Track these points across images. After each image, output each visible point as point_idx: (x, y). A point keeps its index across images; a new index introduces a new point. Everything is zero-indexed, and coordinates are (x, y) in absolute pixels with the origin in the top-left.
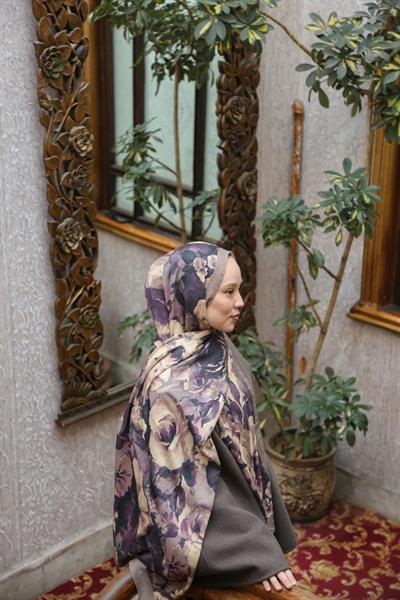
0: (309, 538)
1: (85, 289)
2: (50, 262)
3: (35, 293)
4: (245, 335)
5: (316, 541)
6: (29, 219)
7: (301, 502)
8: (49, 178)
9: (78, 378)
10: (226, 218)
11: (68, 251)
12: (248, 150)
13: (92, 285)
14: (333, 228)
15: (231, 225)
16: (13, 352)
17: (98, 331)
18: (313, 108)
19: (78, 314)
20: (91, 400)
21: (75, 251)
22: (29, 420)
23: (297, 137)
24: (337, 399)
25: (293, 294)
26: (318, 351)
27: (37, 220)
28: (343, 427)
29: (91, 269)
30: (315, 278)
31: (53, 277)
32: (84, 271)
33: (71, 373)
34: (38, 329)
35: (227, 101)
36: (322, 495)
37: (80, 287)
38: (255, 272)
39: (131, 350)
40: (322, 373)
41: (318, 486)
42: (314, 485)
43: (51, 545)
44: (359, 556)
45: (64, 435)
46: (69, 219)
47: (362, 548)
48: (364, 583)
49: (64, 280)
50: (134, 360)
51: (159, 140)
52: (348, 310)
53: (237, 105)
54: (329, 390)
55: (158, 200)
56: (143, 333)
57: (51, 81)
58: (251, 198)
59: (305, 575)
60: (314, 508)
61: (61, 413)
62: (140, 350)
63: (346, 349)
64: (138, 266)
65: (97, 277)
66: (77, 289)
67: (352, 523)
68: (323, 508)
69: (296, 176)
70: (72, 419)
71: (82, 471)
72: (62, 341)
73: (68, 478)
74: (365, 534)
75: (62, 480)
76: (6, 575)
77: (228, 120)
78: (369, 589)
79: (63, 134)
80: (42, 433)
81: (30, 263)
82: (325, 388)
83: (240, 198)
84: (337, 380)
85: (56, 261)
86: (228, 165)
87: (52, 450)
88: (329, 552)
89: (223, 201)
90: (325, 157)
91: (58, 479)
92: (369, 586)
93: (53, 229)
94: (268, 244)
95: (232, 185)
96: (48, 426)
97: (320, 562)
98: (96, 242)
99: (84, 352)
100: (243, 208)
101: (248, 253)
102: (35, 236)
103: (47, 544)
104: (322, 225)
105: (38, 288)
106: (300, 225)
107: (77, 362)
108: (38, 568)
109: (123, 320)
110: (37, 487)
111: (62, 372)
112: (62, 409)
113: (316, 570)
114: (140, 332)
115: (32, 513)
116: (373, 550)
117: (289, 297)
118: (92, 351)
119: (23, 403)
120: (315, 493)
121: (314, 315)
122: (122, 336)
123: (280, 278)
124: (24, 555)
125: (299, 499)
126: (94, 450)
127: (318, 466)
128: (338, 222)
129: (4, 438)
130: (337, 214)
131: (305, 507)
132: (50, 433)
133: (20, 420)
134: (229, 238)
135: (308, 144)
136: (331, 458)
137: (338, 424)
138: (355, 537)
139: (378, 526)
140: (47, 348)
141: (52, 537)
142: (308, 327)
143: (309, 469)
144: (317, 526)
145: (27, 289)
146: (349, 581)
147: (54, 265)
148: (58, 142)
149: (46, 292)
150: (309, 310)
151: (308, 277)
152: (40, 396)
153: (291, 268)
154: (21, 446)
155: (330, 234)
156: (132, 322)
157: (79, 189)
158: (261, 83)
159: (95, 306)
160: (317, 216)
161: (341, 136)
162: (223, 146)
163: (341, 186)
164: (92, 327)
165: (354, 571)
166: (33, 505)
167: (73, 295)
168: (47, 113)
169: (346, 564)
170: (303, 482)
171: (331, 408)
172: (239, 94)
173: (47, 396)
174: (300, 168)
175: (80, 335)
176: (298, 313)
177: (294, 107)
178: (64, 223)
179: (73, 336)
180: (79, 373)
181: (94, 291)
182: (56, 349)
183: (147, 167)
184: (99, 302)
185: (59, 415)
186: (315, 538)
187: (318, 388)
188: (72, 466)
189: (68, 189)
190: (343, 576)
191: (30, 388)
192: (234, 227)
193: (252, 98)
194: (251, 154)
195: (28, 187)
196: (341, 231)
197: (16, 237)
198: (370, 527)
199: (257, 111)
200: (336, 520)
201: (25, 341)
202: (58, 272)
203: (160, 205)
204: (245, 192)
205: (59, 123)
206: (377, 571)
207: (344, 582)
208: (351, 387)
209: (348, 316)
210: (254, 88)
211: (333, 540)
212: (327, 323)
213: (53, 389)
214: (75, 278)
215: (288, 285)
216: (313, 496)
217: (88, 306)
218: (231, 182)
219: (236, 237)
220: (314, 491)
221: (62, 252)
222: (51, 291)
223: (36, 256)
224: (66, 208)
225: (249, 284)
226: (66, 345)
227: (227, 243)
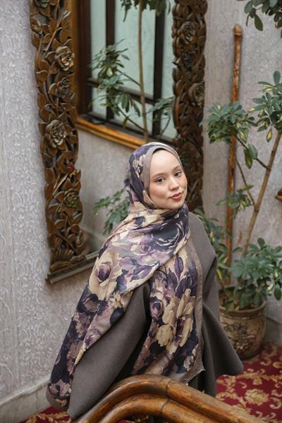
0: (245, 372)
1: (68, 176)
2: (41, 155)
3: (29, 179)
5: (250, 374)
6: (24, 121)
7: (238, 344)
8: (39, 88)
9: (63, 246)
10: (179, 120)
11: (54, 146)
12: (197, 65)
13: (74, 173)
14: (265, 128)
15: (184, 126)
16: (12, 226)
17: (78, 209)
18: (250, 31)
19: (63, 196)
20: (73, 263)
21: (61, 146)
22: (25, 278)
23: (237, 55)
24: (266, 264)
25: (232, 181)
26: (252, 225)
27: (31, 123)
28: (272, 285)
29: (73, 161)
30: (250, 168)
31: (43, 167)
32: (68, 162)
33: (57, 242)
34: (32, 208)
35: (181, 25)
36: (255, 339)
37: (64, 175)
38: (202, 163)
39: (104, 225)
40: (255, 243)
41: (252, 332)
42: (248, 331)
43: (43, 376)
45: (53, 291)
46: (55, 121)
49: (52, 169)
50: (107, 232)
51: (127, 58)
52: (276, 193)
53: (189, 29)
54: (260, 256)
55: (125, 106)
56: (114, 211)
57: (41, 10)
58: (199, 104)
59: (241, 400)
60: (248, 349)
61: (49, 273)
62: (111, 225)
63: (274, 224)
64: (110, 159)
65: (78, 166)
66: (62, 176)
67: (278, 360)
68: (255, 348)
69: (235, 86)
70: (58, 278)
71: (66, 319)
72: (50, 217)
73: (55, 324)
75: (51, 325)
76: (8, 399)
77: (181, 41)
79: (51, 52)
80: (36, 289)
81: (26, 156)
82: (257, 255)
83: (190, 104)
84: (267, 248)
85: (45, 154)
86: (182, 77)
87: (43, 303)
89: (177, 106)
90: (259, 71)
91: (47, 325)
93: (43, 129)
94: (212, 140)
95: (184, 94)
96: (40, 284)
97: (253, 390)
98: (77, 139)
99: (68, 226)
100: (193, 112)
101: (197, 148)
102: (29, 134)
103: (40, 375)
104: (256, 125)
105: (31, 175)
106: (239, 125)
107: (62, 234)
108: (32, 393)
109: (98, 201)
110: (32, 330)
111: (50, 241)
112: (51, 270)
113: (250, 396)
114: (111, 211)
115: (27, 351)
117: (229, 183)
118: (74, 225)
119: (20, 266)
120: (249, 337)
121: (249, 197)
122: (97, 214)
123: (222, 167)
124: (22, 383)
125: (237, 341)
127: (252, 316)
128: (269, 123)
129: (6, 293)
130: (268, 117)
131: (242, 348)
132: (41, 289)
133: (18, 279)
134: (182, 136)
135: (246, 61)
136: (262, 309)
137: (268, 283)
138: (281, 371)
140: (38, 223)
141: (44, 369)
142: (244, 207)
143: (245, 318)
144: (251, 362)
145: (22, 176)
146: (276, 405)
147: (44, 157)
148: (46, 59)
149: (37, 179)
150: (245, 193)
151: (244, 167)
152: (34, 260)
153: (230, 160)
154: (19, 299)
155: (262, 132)
156: (105, 203)
157: (64, 97)
158: (208, 11)
159: (76, 190)
160: (252, 118)
161: (272, 53)
162: (177, 62)
163: (271, 94)
164: (74, 206)
165: (280, 398)
166: (28, 344)
167: (59, 181)
168: (37, 36)
169: (274, 392)
170: (240, 327)
171: (262, 270)
172: (190, 20)
173: (39, 260)
174: (239, 80)
175: (64, 212)
176: (237, 196)
177: (235, 30)
178: (51, 124)
179: (59, 213)
180: (64, 242)
181: (76, 178)
182: (46, 224)
183: (116, 80)
184: (79, 186)
185: (48, 275)
186: (249, 372)
187: (252, 255)
188: (59, 314)
189: (54, 97)
190: (272, 402)
191: (25, 254)
192: (185, 127)
193: (201, 23)
194: (200, 69)
195: (23, 95)
196: (271, 130)
197: (14, 135)
199: (205, 34)
200: (266, 358)
201: (21, 217)
202: (47, 163)
203: (127, 110)
204: (194, 99)
205: (47, 44)
207: (272, 406)
208: (278, 254)
209: (276, 198)
210: (202, 15)
211: (264, 374)
212: (259, 203)
213: (44, 254)
214: (60, 168)
215: (229, 173)
216: (248, 340)
217: (70, 190)
218: (184, 92)
219: (187, 135)
220: (248, 335)
221: (50, 147)
222: (41, 178)
223: (29, 150)
224: (53, 112)
225: (198, 173)
226: (54, 220)
227: (180, 140)
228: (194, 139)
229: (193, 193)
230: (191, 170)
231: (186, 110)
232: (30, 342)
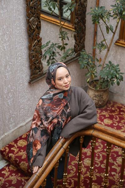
0: (102, 112)
2: (27, 32)
3: (22, 43)
4: (82, 51)
5: (104, 113)
6: (21, 18)
7: (99, 102)
8: (27, 4)
9: (35, 69)
11: (33, 28)
13: (39, 39)
14: (116, 17)
16: (17, 62)
17: (41, 53)
19: (35, 48)
20: (39, 75)
21: (35, 28)
22: (21, 82)
24: (114, 72)
26: (106, 56)
27: (23, 19)
28: (116, 80)
29: (39, 34)
30: (108, 34)
31: (28, 37)
32: (37, 35)
33: (33, 67)
34: (24, 54)
36: (105, 100)
37: (36, 40)
38: (85, 31)
40: (108, 63)
41: (105, 97)
42: (103, 97)
43: (28, 119)
44: (117, 117)
45: (31, 86)
46: (33, 18)
47: (118, 114)
48: (120, 124)
49: (31, 38)
52: (115, 42)
59: (102, 123)
60: (103, 103)
63: (113, 55)
65: (41, 35)
67: (114, 107)
68: (105, 103)
70: (34, 81)
71: (36, 97)
72: (31, 57)
73: (32, 99)
74: (118, 110)
75: (30, 99)
76: (16, 128)
78: (122, 126)
80: (25, 86)
81: (21, 33)
82: (109, 68)
83: (82, 6)
84: (113, 65)
85: (29, 32)
87: (28, 91)
88: (109, 116)
89: (77, 7)
91: (29, 99)
92: (122, 125)
93: (28, 22)
96: (26, 84)
97: (107, 119)
98: (40, 24)
99: (37, 60)
100: (83, 10)
101: (84, 25)
102: (22, 24)
103: (26, 118)
104: (112, 16)
105: (23, 41)
107: (35, 64)
108: (24, 125)
110: (24, 102)
111: (31, 67)
112: (31, 78)
113: (106, 122)
115: (22, 110)
116: (121, 115)
118: (39, 60)
119: (20, 77)
120: (103, 99)
121: (106, 45)
123: (92, 32)
124: (21, 122)
125: (99, 101)
126: (39, 90)
127: (104, 91)
128: (118, 16)
129: (15, 89)
130: (117, 13)
131: (101, 103)
132: (27, 86)
133: (19, 83)
134: (78, 20)
136: (108, 89)
137: (114, 79)
138: (115, 111)
139: (122, 108)
140: (26, 60)
141: (28, 116)
142: (104, 49)
143: (102, 92)
144: (104, 108)
145: (20, 41)
146: (116, 124)
149: (26, 42)
150: (104, 43)
152: (24, 75)
154: (19, 90)
155: (115, 19)
157: (36, 7)
159: (40, 46)
160: (110, 13)
163: (119, 3)
164: (39, 52)
165: (117, 121)
166: (22, 107)
167: (34, 43)
169: (114, 119)
170: (100, 96)
171: (112, 74)
173: (26, 75)
175: (36, 55)
176: (101, 44)
178: (31, 19)
179: (34, 56)
180: (36, 67)
181: (40, 41)
184: (41, 44)
185: (30, 81)
186: (104, 112)
187: (107, 68)
188: (33, 95)
189: (32, 7)
190: (114, 123)
191: (21, 73)
192: (80, 16)
195: (20, 7)
197: (17, 24)
198: (119, 108)
200: (109, 106)
201: (20, 58)
202: (29, 35)
203: (54, 9)
204: (84, 4)
206: (123, 121)
207: (114, 125)
208: (118, 67)
209: (115, 44)
211: (109, 113)
212: (110, 47)
213: (28, 72)
214: (34, 37)
215: (94, 34)
216: (103, 100)
217: (38, 46)
218: (80, 1)
219: (80, 19)
220: (103, 98)
221: (31, 28)
222: (27, 41)
223: (22, 30)
224: (32, 14)
225: (84, 35)
226: (32, 58)
227: (77, 22)
228: (83, 21)
229: (82, 43)
230: (81, 34)
231: (80, 9)
232: (23, 107)
